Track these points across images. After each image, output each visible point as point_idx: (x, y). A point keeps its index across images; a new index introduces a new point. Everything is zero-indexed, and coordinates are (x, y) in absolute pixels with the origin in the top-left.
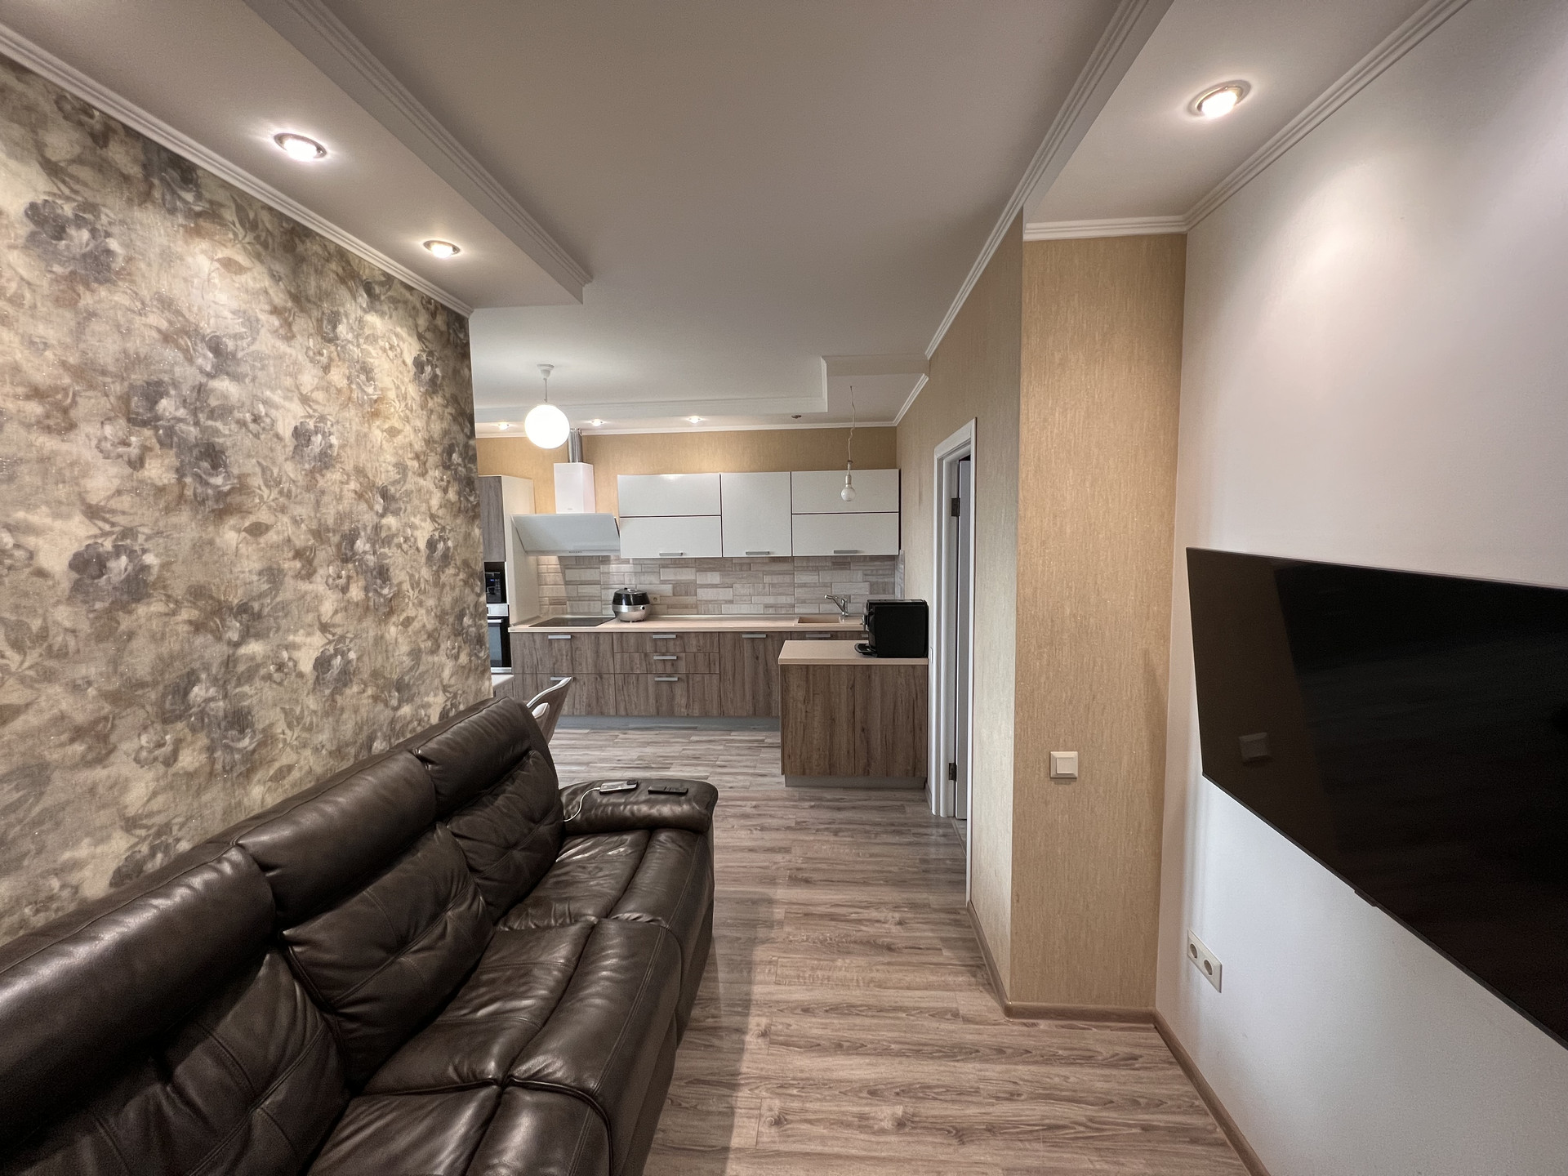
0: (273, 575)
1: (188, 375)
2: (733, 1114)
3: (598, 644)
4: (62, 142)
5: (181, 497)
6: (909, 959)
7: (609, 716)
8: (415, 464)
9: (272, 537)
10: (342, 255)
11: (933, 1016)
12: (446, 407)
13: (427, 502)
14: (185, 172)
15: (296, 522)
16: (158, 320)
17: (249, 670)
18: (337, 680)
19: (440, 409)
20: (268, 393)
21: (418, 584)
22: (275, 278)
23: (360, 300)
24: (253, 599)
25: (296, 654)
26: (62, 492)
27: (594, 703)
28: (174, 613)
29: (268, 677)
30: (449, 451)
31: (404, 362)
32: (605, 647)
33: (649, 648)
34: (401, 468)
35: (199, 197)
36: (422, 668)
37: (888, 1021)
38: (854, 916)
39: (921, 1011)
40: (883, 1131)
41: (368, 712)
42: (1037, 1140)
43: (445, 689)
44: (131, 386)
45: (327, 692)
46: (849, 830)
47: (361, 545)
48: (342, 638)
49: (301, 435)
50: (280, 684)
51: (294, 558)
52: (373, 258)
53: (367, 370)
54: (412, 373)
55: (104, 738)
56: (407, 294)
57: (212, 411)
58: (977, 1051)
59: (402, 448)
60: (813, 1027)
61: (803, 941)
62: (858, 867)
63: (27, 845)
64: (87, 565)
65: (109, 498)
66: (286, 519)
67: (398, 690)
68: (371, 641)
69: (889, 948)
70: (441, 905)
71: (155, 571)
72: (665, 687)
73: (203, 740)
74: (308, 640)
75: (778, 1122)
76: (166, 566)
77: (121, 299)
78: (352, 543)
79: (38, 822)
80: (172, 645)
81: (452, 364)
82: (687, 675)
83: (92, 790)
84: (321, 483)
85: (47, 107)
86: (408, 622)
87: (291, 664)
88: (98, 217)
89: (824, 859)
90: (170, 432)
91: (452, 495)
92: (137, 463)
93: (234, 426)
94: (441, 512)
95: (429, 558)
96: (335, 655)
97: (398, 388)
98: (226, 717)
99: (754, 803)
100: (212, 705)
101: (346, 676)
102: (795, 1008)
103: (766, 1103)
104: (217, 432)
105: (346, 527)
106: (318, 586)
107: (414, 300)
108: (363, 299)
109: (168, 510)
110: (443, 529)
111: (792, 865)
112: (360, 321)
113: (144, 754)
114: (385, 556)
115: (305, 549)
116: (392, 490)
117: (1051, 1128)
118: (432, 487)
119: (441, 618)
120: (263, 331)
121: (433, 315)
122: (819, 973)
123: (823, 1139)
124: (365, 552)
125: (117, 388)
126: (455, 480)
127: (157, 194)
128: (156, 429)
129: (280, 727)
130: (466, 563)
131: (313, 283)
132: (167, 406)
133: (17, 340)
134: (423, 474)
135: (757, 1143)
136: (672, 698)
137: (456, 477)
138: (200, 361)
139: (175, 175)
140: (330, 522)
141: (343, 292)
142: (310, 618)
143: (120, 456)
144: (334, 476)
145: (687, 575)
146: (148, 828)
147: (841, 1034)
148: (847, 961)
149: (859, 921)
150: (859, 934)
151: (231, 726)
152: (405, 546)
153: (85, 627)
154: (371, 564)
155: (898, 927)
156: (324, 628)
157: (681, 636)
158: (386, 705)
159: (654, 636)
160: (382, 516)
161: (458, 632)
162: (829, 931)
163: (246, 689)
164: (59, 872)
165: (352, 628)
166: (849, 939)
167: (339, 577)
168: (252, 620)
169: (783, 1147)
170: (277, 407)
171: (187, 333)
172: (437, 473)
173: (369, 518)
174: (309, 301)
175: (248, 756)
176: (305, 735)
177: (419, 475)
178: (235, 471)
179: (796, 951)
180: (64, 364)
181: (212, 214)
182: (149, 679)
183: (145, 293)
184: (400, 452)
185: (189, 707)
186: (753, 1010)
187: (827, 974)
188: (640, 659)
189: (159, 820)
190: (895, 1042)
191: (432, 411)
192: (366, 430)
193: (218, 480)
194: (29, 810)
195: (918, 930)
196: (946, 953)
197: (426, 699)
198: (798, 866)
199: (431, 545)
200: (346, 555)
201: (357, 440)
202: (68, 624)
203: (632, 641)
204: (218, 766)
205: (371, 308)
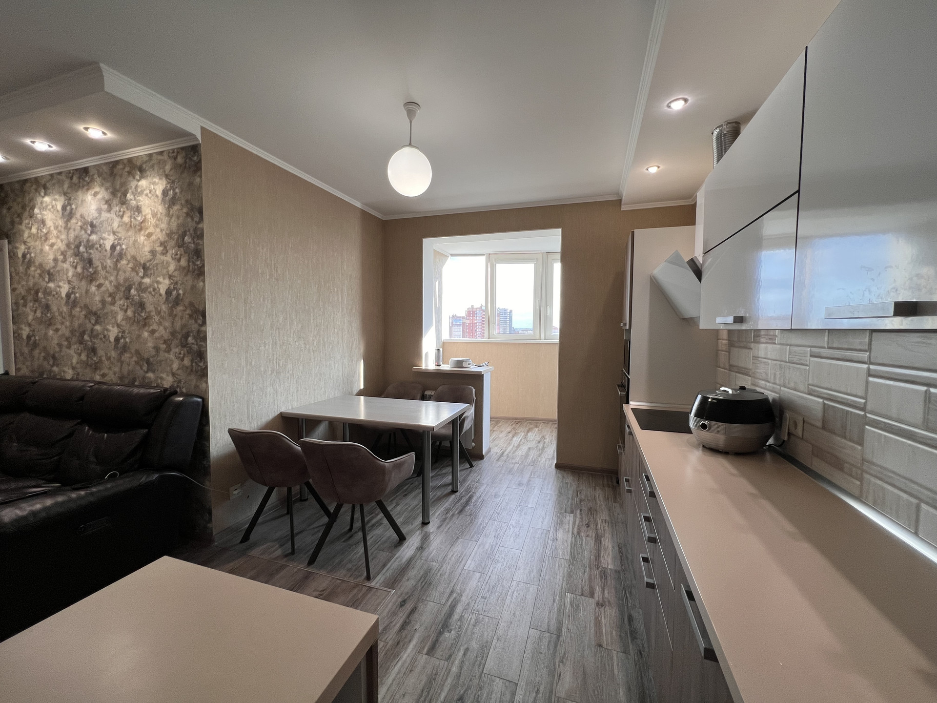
0: (104, 303)
1: (86, 237)
5: (83, 276)
9: (103, 288)
10: (130, 160)
13: (167, 268)
15: (110, 283)
16: (80, 223)
18: (122, 348)
19: (178, 213)
20: (104, 235)
21: (160, 313)
22: (107, 189)
24: (98, 310)
25: (109, 334)
26: (65, 277)
28: (81, 312)
30: (184, 235)
31: (157, 196)
34: (154, 253)
36: (160, 358)
41: (133, 367)
43: (174, 375)
44: (76, 245)
45: (119, 352)
47: (133, 292)
48: (124, 332)
49: (113, 248)
50: (105, 343)
51: (110, 296)
52: (144, 151)
53: (138, 209)
54: (161, 199)
56: (161, 157)
64: (68, 296)
65: (71, 278)
66: (107, 282)
67: (147, 363)
68: (135, 336)
71: (78, 299)
73: (86, 353)
74: (113, 329)
76: (80, 297)
77: (74, 221)
78: (130, 291)
80: (81, 321)
84: (119, 266)
86: (153, 332)
87: (108, 337)
88: (71, 201)
90: (82, 256)
91: (183, 262)
92: (76, 267)
93: (95, 250)
94: (175, 274)
95: (167, 300)
96: (122, 338)
97: (153, 211)
98: (91, 348)
100: (88, 343)
101: (125, 349)
104: (91, 253)
105: (127, 284)
106: (116, 308)
108: (138, 175)
109: (81, 280)
110: (177, 283)
112: (136, 187)
113: (76, 350)
114: (143, 298)
115: (113, 293)
116: (148, 264)
118: (170, 259)
119: (173, 334)
121: (176, 158)
124: (135, 295)
125: (73, 247)
126: (186, 252)
127: (81, 184)
128: (79, 256)
129: (104, 359)
130: (191, 304)
132: (81, 249)
134: (165, 253)
138: (88, 231)
140: (122, 282)
141: (130, 178)
142: (114, 320)
143: (73, 266)
144: (124, 262)
151: (92, 351)
152: (153, 293)
153: (67, 313)
154: (137, 301)
156: (118, 326)
158: (142, 369)
160: (143, 278)
161: (184, 345)
165: (128, 328)
167: (124, 305)
168: (98, 318)
170: (106, 239)
172: (174, 251)
173: (137, 279)
176: (111, 365)
178: (95, 266)
180: (66, 244)
181: (92, 179)
182: (77, 329)
184: (153, 244)
185: (84, 341)
191: (172, 216)
192: (137, 238)
193: (91, 270)
197: (162, 375)
200: (127, 296)
201: (133, 244)
202: (65, 311)
204: (89, 363)
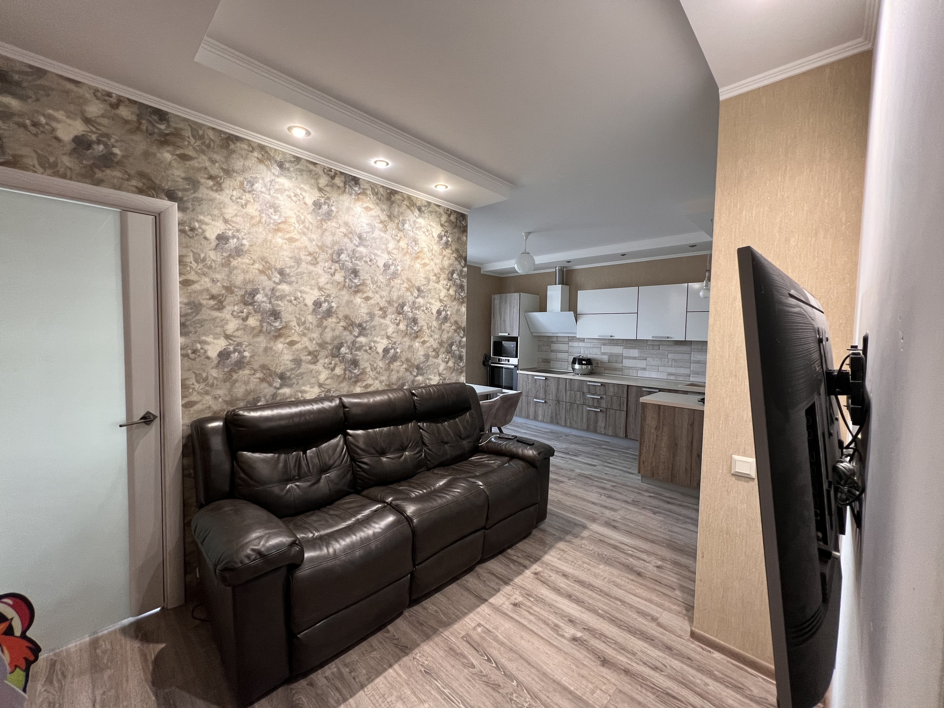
0: (371, 315)
1: (350, 246)
2: (498, 591)
3: (558, 384)
4: (323, 181)
5: (344, 286)
6: (648, 584)
7: (561, 425)
8: (435, 278)
9: (372, 302)
10: (409, 197)
11: (638, 613)
12: (452, 254)
13: (438, 294)
14: (356, 181)
15: (381, 297)
16: (343, 230)
17: (359, 346)
18: (391, 358)
19: (449, 255)
20: (376, 251)
21: (431, 327)
22: (383, 210)
23: (415, 214)
24: (364, 322)
25: (377, 345)
26: (313, 282)
27: (554, 416)
28: (338, 323)
29: (366, 351)
30: (452, 273)
31: (433, 236)
32: (562, 387)
33: (585, 390)
34: (428, 280)
35: (360, 188)
36: (429, 363)
37: (606, 601)
38: (630, 552)
39: (631, 607)
40: (563, 636)
41: (403, 374)
42: (654, 694)
43: (440, 375)
44: (334, 251)
45: (387, 362)
46: (664, 514)
47: (406, 308)
48: (395, 343)
49: (387, 266)
50: (370, 354)
51: (380, 310)
52: (421, 197)
53: (416, 241)
54: (436, 241)
55: (316, 357)
56: (437, 209)
57: (357, 258)
58: (653, 640)
59: (429, 271)
60: (562, 583)
61: (589, 550)
62: (654, 533)
63: (294, 381)
64: (317, 304)
65: (325, 285)
66: (377, 296)
67: (417, 369)
68: (407, 347)
69: (639, 574)
70: (403, 449)
71: (335, 308)
72: (592, 413)
73: (343, 366)
74: (382, 341)
75: (515, 605)
76: (337, 307)
77: (334, 224)
78: (403, 308)
79: (298, 376)
80: (337, 333)
81: (457, 235)
82: (606, 409)
83: (311, 371)
84: (392, 283)
85: (321, 172)
86: (424, 342)
87: (374, 348)
88: (330, 201)
89: (636, 522)
90: (343, 264)
91: (452, 292)
92: (333, 275)
93: (363, 263)
94: (445, 299)
95: (437, 318)
96: (392, 348)
97: (429, 247)
98: (351, 361)
99: (614, 484)
100: (347, 355)
101: (395, 358)
102: (560, 572)
103: (515, 596)
104: (357, 265)
105: (401, 301)
106: (387, 321)
107: (441, 210)
108: (417, 213)
109: (340, 290)
110: (446, 306)
111: (611, 517)
112: (415, 222)
113: (326, 365)
114: (416, 314)
115: (384, 307)
116: (422, 288)
117: (668, 694)
118: (441, 288)
119: (441, 344)
120: (376, 230)
121: (449, 216)
122: (585, 566)
123: (530, 621)
124: (408, 312)
125: (330, 252)
126: (454, 285)
127: (347, 190)
128: (339, 264)
129: (368, 370)
130: (456, 322)
131: (397, 210)
132: (343, 257)
133: (307, 239)
134: (438, 282)
135: (500, 606)
136: (596, 422)
137: (455, 284)
138: (354, 242)
139: (353, 183)
140: (395, 298)
141: (409, 212)
142: (383, 333)
143: (329, 272)
144: (398, 281)
145: (617, 350)
146: (325, 388)
147: (575, 592)
148: (607, 568)
149: (631, 556)
150: (627, 561)
151: (352, 364)
152: (426, 311)
153: (315, 323)
154: (410, 317)
155: (655, 568)
156: (388, 338)
157: (603, 384)
158: (411, 374)
159: (588, 383)
160: (417, 298)
161: (449, 351)
162: (607, 552)
163: (358, 353)
164: (301, 392)
165: (399, 340)
166: (617, 560)
167: (396, 319)
168: (363, 330)
169: (510, 614)
170: (378, 256)
171: (351, 233)
172: (445, 282)
173: (411, 298)
174: (394, 217)
175: (357, 376)
176: (377, 375)
177: (436, 283)
178: (362, 278)
179: (581, 552)
180: (317, 245)
181: (364, 193)
182: (329, 342)
183: (340, 222)
184: (428, 273)
185: (340, 354)
186: (538, 563)
187: (589, 567)
188: (580, 397)
189: (328, 387)
190: (603, 611)
191: (445, 256)
192: (413, 264)
193: (356, 281)
194: (297, 371)
195: (668, 575)
196: (677, 592)
197: (430, 376)
198: (616, 519)
199: (439, 312)
200: (400, 311)
201: (409, 268)
202: (310, 321)
203: (576, 384)
204: (347, 376)
205: (420, 216)
